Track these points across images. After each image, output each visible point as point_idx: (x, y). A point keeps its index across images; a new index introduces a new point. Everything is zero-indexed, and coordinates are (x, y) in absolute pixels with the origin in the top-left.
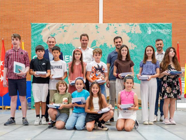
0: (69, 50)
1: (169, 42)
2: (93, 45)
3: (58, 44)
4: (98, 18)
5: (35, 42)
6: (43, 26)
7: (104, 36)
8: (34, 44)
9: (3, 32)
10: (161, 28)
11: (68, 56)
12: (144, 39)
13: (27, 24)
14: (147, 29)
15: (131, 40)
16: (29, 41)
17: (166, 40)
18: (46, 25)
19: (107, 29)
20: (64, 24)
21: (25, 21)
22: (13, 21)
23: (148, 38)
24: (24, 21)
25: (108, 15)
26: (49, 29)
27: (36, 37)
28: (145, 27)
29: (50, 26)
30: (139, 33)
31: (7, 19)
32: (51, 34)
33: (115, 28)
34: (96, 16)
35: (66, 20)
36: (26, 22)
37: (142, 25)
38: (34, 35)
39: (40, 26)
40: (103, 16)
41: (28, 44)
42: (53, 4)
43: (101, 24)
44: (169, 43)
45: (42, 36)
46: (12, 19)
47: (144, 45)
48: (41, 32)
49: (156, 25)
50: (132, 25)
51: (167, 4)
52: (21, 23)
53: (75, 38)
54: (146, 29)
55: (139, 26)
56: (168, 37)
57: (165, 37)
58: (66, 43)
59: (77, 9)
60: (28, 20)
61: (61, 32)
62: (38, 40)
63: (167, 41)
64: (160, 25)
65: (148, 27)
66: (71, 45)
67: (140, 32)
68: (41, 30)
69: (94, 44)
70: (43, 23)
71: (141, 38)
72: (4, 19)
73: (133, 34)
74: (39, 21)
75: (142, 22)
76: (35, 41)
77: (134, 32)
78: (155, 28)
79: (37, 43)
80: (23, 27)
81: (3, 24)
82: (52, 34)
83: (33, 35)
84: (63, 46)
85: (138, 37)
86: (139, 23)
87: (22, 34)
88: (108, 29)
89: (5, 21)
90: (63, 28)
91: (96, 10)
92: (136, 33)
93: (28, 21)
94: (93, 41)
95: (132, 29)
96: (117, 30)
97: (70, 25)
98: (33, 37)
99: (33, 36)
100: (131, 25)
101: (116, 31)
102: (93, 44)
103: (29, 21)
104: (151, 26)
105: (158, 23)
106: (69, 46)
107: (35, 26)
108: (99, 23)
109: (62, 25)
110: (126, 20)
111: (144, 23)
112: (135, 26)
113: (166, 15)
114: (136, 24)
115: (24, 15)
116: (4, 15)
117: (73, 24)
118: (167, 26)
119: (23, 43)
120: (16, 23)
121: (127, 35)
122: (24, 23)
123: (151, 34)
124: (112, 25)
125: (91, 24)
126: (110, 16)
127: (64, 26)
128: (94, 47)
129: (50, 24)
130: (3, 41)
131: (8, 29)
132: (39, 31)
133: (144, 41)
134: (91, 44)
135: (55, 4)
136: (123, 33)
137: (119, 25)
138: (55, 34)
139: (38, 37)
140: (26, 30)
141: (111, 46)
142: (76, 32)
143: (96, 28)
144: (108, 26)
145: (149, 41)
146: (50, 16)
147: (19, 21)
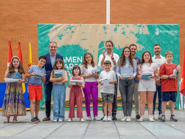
0: (76, 51)
1: (177, 43)
2: (100, 46)
3: (65, 45)
4: (105, 18)
6: (50, 27)
7: (111, 37)
8: (41, 45)
9: (8, 32)
10: (168, 29)
11: (76, 57)
12: (152, 40)
13: (33, 24)
14: (155, 30)
15: (139, 41)
17: (174, 41)
18: (53, 26)
19: (114, 30)
20: (72, 25)
21: (30, 22)
22: (18, 21)
23: (156, 39)
25: (115, 15)
26: (57, 30)
27: (43, 38)
28: (153, 28)
29: (57, 27)
31: (11, 19)
32: (58, 35)
33: (123, 29)
34: (104, 16)
35: (72, 20)
37: (150, 26)
38: (41, 36)
39: (47, 27)
40: (110, 16)
41: (34, 44)
42: (59, 4)
43: (108, 25)
45: (49, 37)
46: (17, 19)
48: (48, 33)
49: (164, 26)
50: (140, 26)
52: (26, 24)
53: (83, 39)
54: (154, 30)
55: (146, 27)
56: (176, 38)
57: (173, 38)
58: (74, 44)
59: (84, 9)
60: (33, 20)
61: (68, 33)
62: (45, 41)
63: (175, 43)
64: (168, 26)
65: (156, 28)
66: (79, 46)
67: (148, 33)
68: (48, 31)
69: (102, 46)
71: (149, 39)
72: (9, 19)
73: (141, 35)
74: (45, 21)
75: (150, 23)
76: (42, 42)
77: (142, 33)
78: (163, 29)
79: (44, 45)
80: (28, 28)
81: (8, 24)
83: (39, 36)
84: (70, 48)
85: (146, 38)
86: (146, 23)
87: (28, 35)
88: (116, 30)
89: (10, 21)
90: (71, 29)
91: (104, 10)
92: (144, 34)
94: (101, 42)
97: (78, 26)
98: (40, 38)
100: (139, 25)
101: (124, 32)
104: (159, 27)
105: (166, 24)
106: (77, 47)
107: (42, 27)
108: (106, 24)
109: (70, 26)
110: (134, 21)
111: (152, 24)
112: (143, 27)
113: (174, 16)
114: (144, 25)
115: (30, 15)
116: (8, 15)
117: (81, 25)
118: (175, 27)
119: (30, 44)
120: (21, 23)
121: (135, 36)
122: (29, 24)
123: (159, 35)
124: (120, 26)
125: (99, 25)
126: (117, 16)
127: (72, 27)
128: (102, 48)
129: (57, 25)
130: (10, 42)
131: (13, 29)
132: (46, 32)
133: (152, 42)
134: (99, 45)
135: (61, 3)
136: (131, 34)
137: (127, 26)
138: (62, 35)
139: (45, 38)
140: (32, 30)
141: (119, 47)
142: (83, 33)
143: (104, 29)
144: (115, 27)
145: (156, 42)
146: (56, 16)
147: (24, 21)
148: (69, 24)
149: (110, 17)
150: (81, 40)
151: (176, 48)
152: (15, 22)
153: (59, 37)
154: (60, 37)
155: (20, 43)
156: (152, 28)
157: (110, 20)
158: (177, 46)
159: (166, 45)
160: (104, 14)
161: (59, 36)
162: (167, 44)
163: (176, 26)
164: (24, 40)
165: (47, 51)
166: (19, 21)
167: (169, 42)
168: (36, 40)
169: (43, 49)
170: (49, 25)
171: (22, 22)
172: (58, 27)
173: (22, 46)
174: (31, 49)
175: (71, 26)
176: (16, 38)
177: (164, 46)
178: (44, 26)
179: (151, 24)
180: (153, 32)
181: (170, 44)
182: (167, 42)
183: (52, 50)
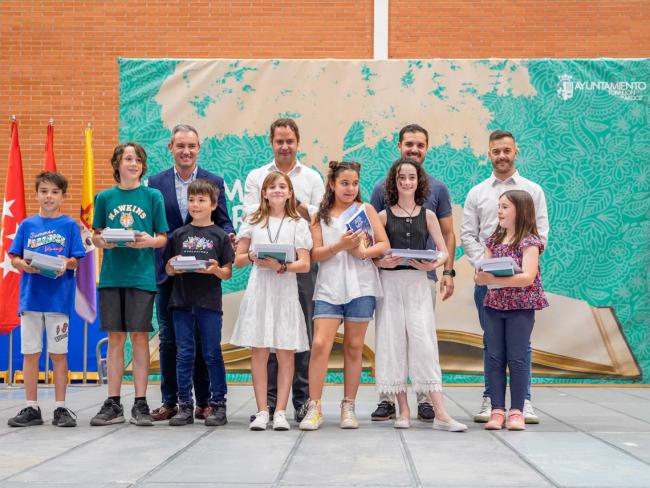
1: (642, 129)
2: (350, 141)
3: (218, 137)
4: (368, 36)
5: (132, 131)
6: (163, 70)
7: (392, 109)
9: (10, 90)
10: (609, 78)
12: (545, 119)
13: (101, 59)
14: (557, 80)
15: (495, 122)
16: (108, 123)
17: (630, 122)
18: (174, 65)
19: (404, 80)
20: (244, 62)
21: (94, 51)
22: (49, 48)
23: (560, 112)
24: (91, 49)
25: (408, 27)
26: (188, 82)
27: (136, 111)
28: (550, 71)
29: (188, 71)
30: (526, 96)
31: (24, 43)
32: (194, 100)
33: (436, 75)
34: (364, 29)
35: (249, 44)
36: (97, 53)
37: (538, 64)
38: (131, 103)
39: (154, 70)
40: (389, 30)
41: (103, 135)
43: (380, 62)
44: (643, 132)
45: (161, 106)
46: (44, 43)
47: (546, 142)
48: (156, 91)
49: (591, 66)
50: (501, 66)
52: (76, 59)
54: (552, 79)
55: (525, 70)
56: (637, 112)
57: (627, 109)
58: (251, 134)
59: (290, 5)
60: (104, 46)
61: (230, 92)
62: (145, 123)
63: (633, 127)
64: (608, 67)
65: (562, 73)
67: (531, 91)
68: (155, 83)
69: (354, 139)
70: (164, 59)
71: (536, 113)
72: (16, 43)
74: (147, 49)
75: (539, 54)
76: (133, 127)
77: (509, 91)
78: (589, 75)
79: (142, 134)
80: (86, 73)
81: (11, 61)
82: (196, 97)
83: (124, 105)
84: (238, 146)
85: (523, 109)
86: (526, 56)
87: (83, 99)
88: (408, 79)
89: (19, 48)
90: (240, 76)
91: (364, 9)
92: (515, 96)
93: (104, 49)
94: (353, 126)
95: (500, 79)
96: (442, 86)
97: (267, 64)
98: (126, 111)
99: (125, 108)
100: (496, 64)
101: (440, 89)
102: (351, 137)
104: (572, 69)
105: (598, 59)
106: (262, 144)
107: (133, 70)
108: (372, 58)
109: (236, 65)
110: (478, 47)
111: (545, 59)
112: (513, 68)
113: (628, 28)
114: (517, 61)
115: (91, 29)
116: (14, 29)
117: (278, 62)
118: (634, 69)
119: (88, 134)
120: (60, 58)
121: (480, 103)
122: (88, 59)
123: (573, 99)
124: (425, 66)
125: (346, 63)
126: (414, 30)
127: (244, 68)
128: (356, 148)
129: (189, 63)
130: (14, 125)
131: (28, 78)
132: (147, 87)
133: (545, 124)
134: (344, 135)
136: (465, 94)
137: (449, 65)
138: (207, 99)
139: (144, 110)
140: (98, 83)
142: (287, 91)
143: (365, 76)
144: (408, 70)
145: (564, 125)
146: (189, 29)
147: (70, 48)
148: (234, 61)
149: (389, 35)
151: (638, 147)
152: (39, 53)
153: (196, 108)
154: (201, 106)
155: (50, 129)
156: (546, 72)
157: (389, 45)
158: (642, 140)
159: (599, 137)
160: (367, 21)
161: (195, 104)
163: (637, 64)
164: (69, 118)
165: (151, 159)
166: (54, 48)
167: (611, 125)
168: (114, 120)
170: (161, 62)
171: (65, 53)
172: (196, 71)
173: (58, 141)
174: (94, 153)
175: (240, 67)
176: (38, 113)
177: (594, 140)
178: (141, 67)
179: (542, 60)
180: (550, 86)
181: (613, 134)
182: (604, 127)
183: (182, 156)
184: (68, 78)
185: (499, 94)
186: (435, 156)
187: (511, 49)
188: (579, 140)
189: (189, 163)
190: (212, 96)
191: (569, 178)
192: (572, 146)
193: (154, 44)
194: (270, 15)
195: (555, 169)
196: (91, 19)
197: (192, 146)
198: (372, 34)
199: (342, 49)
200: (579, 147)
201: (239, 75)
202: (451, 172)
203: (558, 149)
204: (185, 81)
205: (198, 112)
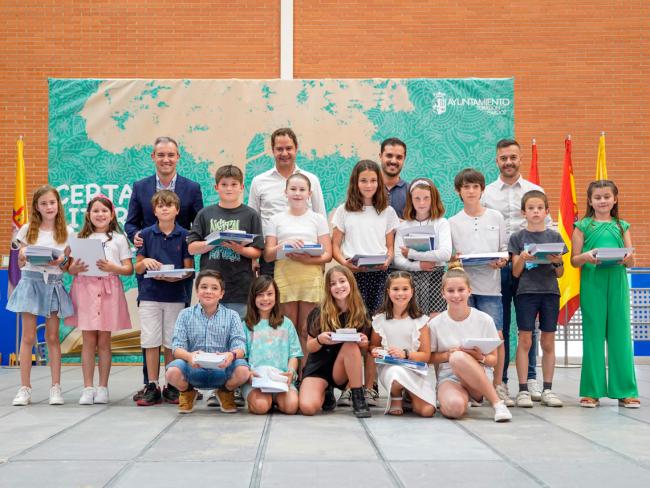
2: (253, 151)
4: (276, 59)
5: (60, 142)
6: (88, 89)
7: (290, 122)
8: (59, 146)
10: (476, 95)
12: (422, 131)
14: (432, 97)
15: (379, 133)
17: (495, 134)
18: (97, 84)
19: (299, 97)
20: (160, 81)
21: (35, 72)
23: (435, 125)
24: (32, 70)
25: (310, 51)
26: (110, 99)
27: (63, 125)
28: (426, 89)
29: (110, 90)
30: (405, 111)
32: (115, 115)
33: (327, 93)
34: (272, 53)
36: (38, 74)
37: (416, 84)
38: (59, 117)
39: (80, 88)
40: (294, 53)
42: (129, 14)
43: (278, 82)
45: (85, 120)
47: (423, 151)
48: (81, 107)
49: (462, 85)
50: (383, 85)
51: (503, 16)
52: (19, 78)
53: (194, 127)
54: (428, 96)
55: (405, 88)
56: (502, 125)
57: (493, 123)
59: (208, 32)
60: (44, 67)
61: (147, 108)
62: (72, 135)
64: (476, 86)
65: (437, 90)
67: (409, 106)
68: (81, 100)
69: (257, 148)
70: (89, 79)
71: (414, 127)
74: (82, 70)
75: (416, 75)
76: (61, 138)
77: (390, 107)
78: (459, 93)
79: (68, 146)
80: (28, 91)
82: (117, 113)
83: (54, 119)
85: (403, 122)
86: (405, 76)
87: (25, 114)
88: (303, 97)
90: (156, 93)
91: (272, 35)
92: (396, 111)
94: (255, 138)
95: (383, 97)
96: (332, 102)
97: (179, 83)
98: (54, 125)
99: (54, 122)
100: (379, 83)
101: (331, 105)
102: (253, 147)
103: (46, 70)
104: (445, 88)
105: (468, 79)
107: (61, 89)
108: (279, 77)
110: (367, 68)
111: (422, 79)
112: (394, 87)
113: (501, 51)
114: (397, 81)
115: (33, 52)
117: (189, 82)
118: (498, 87)
119: (20, 145)
120: (4, 78)
121: (365, 117)
122: (29, 78)
123: (446, 114)
124: (318, 85)
125: (247, 83)
126: (316, 53)
127: (159, 87)
128: (258, 156)
129: (111, 82)
132: (74, 103)
133: (422, 136)
134: (248, 146)
135: (135, 14)
136: (352, 109)
137: (339, 84)
138: (126, 114)
139: (71, 123)
140: (39, 100)
141: (314, 152)
142: (196, 107)
143: (265, 94)
144: (303, 88)
145: (438, 137)
146: (119, 53)
147: (15, 70)
148: (151, 80)
149: (294, 57)
150: (191, 131)
153: (117, 123)
154: (121, 120)
156: (423, 90)
157: (294, 66)
159: (469, 147)
161: (115, 118)
162: (473, 144)
163: (501, 83)
165: (77, 167)
167: (478, 136)
169: (65, 159)
170: (85, 82)
171: (9, 74)
172: (116, 89)
175: (155, 86)
177: (465, 150)
178: (67, 86)
179: (418, 79)
180: (426, 103)
181: (481, 144)
182: (473, 138)
183: (162, 164)
184: (12, 96)
185: (382, 109)
186: (326, 164)
187: (400, 70)
188: (452, 150)
189: (169, 171)
190: (131, 112)
191: (442, 182)
192: (446, 155)
193: (88, 65)
194: (191, 40)
195: (431, 174)
196: (32, 43)
197: (171, 155)
198: (279, 57)
199: (252, 70)
200: (452, 155)
201: (154, 93)
202: (341, 178)
203: (433, 157)
204: (107, 98)
205: (119, 125)
